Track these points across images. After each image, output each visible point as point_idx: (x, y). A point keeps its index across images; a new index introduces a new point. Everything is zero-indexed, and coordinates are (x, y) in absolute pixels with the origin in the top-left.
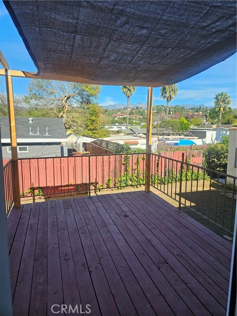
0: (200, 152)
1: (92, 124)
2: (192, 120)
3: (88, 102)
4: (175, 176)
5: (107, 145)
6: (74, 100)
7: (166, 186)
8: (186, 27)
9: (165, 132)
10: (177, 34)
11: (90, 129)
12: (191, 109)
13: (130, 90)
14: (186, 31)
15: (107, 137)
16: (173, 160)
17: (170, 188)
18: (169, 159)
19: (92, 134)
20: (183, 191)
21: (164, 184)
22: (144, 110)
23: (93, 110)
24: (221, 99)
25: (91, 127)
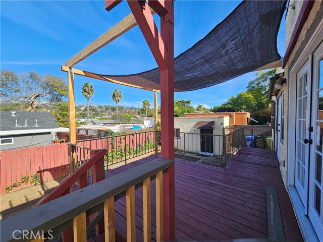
1: (63, 117)
3: (59, 100)
5: (87, 132)
13: (90, 94)
22: (96, 108)
23: (64, 107)
24: (146, 103)
25: (62, 120)
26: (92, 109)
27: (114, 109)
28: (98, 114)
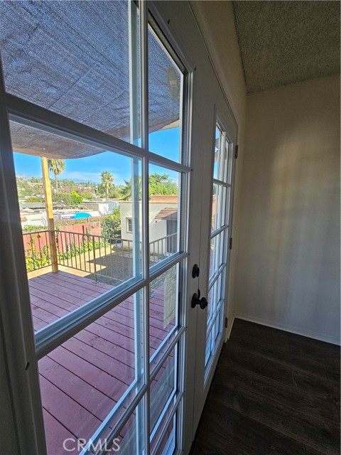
2: (82, 194)
4: (77, 249)
7: (70, 260)
8: (101, 103)
9: (57, 206)
10: (90, 107)
14: (100, 107)
16: (74, 233)
17: (74, 261)
18: (69, 233)
20: (97, 257)
21: (68, 259)
22: (25, 182)
24: (106, 177)
28: (31, 191)
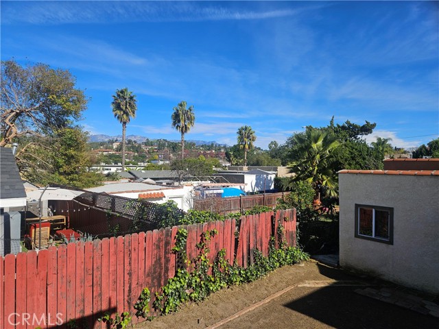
0: (293, 211)
1: (68, 163)
3: (61, 124)
5: (113, 203)
6: (31, 120)
11: (65, 173)
12: (202, 146)
13: (127, 115)
15: (97, 185)
19: (67, 182)
22: (140, 145)
23: (70, 139)
24: (245, 134)
25: (65, 168)
26: (133, 147)
27: (174, 147)
28: (145, 157)
